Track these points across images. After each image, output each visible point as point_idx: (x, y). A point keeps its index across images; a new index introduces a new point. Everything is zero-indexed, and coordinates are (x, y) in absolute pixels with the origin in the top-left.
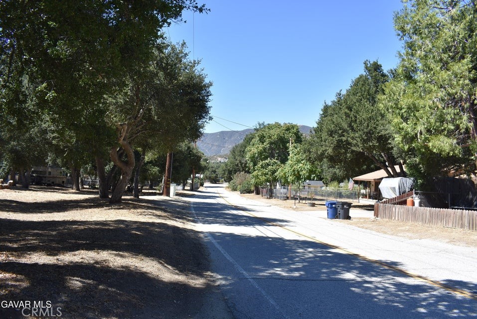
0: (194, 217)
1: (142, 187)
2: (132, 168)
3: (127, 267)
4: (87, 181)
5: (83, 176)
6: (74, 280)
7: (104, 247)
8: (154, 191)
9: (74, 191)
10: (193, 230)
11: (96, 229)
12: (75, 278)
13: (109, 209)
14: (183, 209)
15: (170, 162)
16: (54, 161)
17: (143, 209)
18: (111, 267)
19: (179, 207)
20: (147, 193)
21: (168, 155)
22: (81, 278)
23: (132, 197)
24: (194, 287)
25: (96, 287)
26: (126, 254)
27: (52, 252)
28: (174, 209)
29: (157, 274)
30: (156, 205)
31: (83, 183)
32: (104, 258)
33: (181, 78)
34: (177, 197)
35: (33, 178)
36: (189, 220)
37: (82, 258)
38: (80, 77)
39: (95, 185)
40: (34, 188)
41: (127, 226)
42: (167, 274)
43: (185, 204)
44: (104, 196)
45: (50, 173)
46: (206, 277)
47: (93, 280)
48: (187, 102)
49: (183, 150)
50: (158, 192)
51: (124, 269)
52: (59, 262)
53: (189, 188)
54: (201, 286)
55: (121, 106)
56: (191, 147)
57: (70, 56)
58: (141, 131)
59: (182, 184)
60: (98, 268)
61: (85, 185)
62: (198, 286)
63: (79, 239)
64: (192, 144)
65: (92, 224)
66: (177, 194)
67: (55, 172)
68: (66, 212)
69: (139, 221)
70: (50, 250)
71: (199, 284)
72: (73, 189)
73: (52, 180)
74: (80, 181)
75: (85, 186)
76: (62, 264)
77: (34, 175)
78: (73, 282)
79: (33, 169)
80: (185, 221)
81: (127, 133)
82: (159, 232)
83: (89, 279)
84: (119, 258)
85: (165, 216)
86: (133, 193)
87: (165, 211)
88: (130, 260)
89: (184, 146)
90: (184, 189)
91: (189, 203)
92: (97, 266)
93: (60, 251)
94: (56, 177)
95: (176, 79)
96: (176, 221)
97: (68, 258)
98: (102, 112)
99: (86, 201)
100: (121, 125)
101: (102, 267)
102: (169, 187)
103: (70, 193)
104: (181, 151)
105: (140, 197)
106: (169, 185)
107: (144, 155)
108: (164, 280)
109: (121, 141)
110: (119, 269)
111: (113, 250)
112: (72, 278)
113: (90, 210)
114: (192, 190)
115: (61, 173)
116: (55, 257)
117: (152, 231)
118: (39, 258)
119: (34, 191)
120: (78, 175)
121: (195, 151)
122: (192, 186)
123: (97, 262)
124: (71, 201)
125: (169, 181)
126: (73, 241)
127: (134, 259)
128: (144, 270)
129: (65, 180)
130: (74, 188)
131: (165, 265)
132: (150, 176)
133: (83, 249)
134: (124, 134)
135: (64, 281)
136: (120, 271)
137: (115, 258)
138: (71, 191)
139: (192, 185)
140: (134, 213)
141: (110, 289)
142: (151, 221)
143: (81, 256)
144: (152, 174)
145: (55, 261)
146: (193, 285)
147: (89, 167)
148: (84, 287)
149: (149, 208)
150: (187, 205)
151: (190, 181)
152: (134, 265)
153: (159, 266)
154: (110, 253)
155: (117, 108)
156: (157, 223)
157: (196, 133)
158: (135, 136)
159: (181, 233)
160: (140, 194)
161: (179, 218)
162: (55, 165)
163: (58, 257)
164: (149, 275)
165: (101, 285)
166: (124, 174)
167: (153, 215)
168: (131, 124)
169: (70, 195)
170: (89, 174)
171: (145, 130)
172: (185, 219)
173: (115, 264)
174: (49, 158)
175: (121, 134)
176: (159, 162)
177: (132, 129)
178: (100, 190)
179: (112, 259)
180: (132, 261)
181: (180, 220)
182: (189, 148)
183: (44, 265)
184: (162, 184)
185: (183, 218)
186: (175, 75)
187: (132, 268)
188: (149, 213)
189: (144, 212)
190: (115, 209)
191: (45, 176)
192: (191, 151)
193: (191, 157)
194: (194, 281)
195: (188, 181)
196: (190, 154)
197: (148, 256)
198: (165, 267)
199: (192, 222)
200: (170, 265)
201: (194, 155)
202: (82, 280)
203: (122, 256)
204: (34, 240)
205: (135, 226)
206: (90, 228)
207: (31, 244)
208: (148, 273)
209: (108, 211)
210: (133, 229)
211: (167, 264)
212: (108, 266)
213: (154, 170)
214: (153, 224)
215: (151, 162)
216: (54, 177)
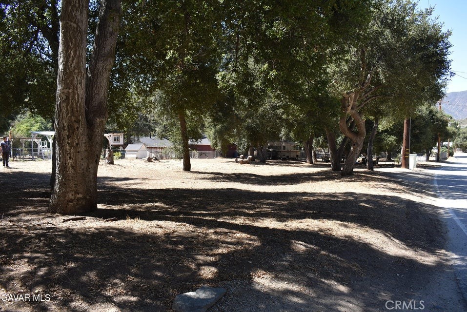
0: (435, 191)
1: (378, 159)
2: (363, 138)
3: (350, 237)
4: (321, 154)
5: (316, 149)
6: (298, 244)
7: (329, 217)
8: (391, 163)
9: (307, 164)
10: (431, 205)
11: (324, 201)
12: (299, 242)
13: (340, 182)
14: (424, 182)
15: (408, 130)
16: (287, 135)
17: (376, 181)
18: (333, 235)
19: (419, 180)
20: (384, 165)
21: (405, 121)
22: (305, 242)
23: (366, 170)
24: (422, 264)
25: (318, 252)
26: (351, 224)
27: (281, 218)
28: (412, 182)
29: (382, 246)
30: (392, 178)
31: (316, 156)
32: (329, 227)
33: (411, 33)
34: (419, 169)
35: (270, 153)
36: (429, 195)
37: (307, 226)
38: (297, 52)
39: (328, 158)
40: (271, 162)
41: (356, 198)
42: (393, 248)
43: (427, 177)
44: (336, 168)
45: (284, 147)
46: (439, 255)
47: (316, 245)
48: (421, 59)
49: (424, 115)
50: (396, 163)
51: (347, 239)
52: (287, 228)
53: (434, 159)
54: (430, 264)
55: (346, 73)
56: (434, 110)
57: (286, 33)
58: (371, 98)
59: (426, 155)
60: (321, 236)
61: (319, 158)
62: (426, 263)
63: (307, 208)
64: (436, 107)
65: (320, 196)
66: (419, 166)
67: (289, 147)
68: (298, 185)
69: (370, 193)
70: (280, 217)
71: (428, 262)
72: (306, 162)
73: (287, 154)
74: (313, 154)
75: (318, 160)
76: (289, 230)
77: (271, 150)
78: (298, 245)
79: (269, 145)
80: (423, 195)
81: (354, 101)
82: (390, 205)
83: (313, 245)
84: (343, 228)
85: (399, 190)
86: (367, 165)
87: (401, 184)
88: (354, 231)
89: (425, 111)
90: (428, 160)
91: (432, 176)
92: (321, 233)
93: (288, 218)
94: (290, 152)
95: (405, 34)
96: (412, 194)
97: (294, 225)
98: (324, 83)
99: (318, 174)
100: (347, 93)
101: (325, 234)
102: (408, 158)
103: (304, 166)
104: (421, 117)
105: (375, 170)
106: (408, 155)
107: (377, 123)
108: (388, 253)
109: (349, 111)
110: (342, 238)
111: (338, 220)
112: (297, 242)
113: (320, 183)
114: (438, 161)
115: (295, 146)
116: (284, 223)
117: (383, 204)
118: (271, 223)
119: (270, 165)
120: (311, 148)
121: (439, 115)
122: (438, 156)
123: (321, 230)
124: (304, 174)
125: (408, 151)
126: (302, 211)
127: (358, 230)
128: (368, 241)
129: (299, 154)
130: (308, 161)
131: (392, 238)
132: (385, 146)
133: (309, 218)
134: (351, 103)
135: (290, 244)
136: (343, 239)
137: (339, 227)
138: (305, 164)
139: (438, 154)
140: (365, 186)
141: (331, 255)
142: (382, 194)
143: (306, 224)
144: (388, 144)
145: (283, 226)
146: (421, 262)
147: (321, 139)
148: (307, 251)
149: (382, 180)
150: (430, 177)
151: (435, 151)
152: (358, 236)
153: (385, 239)
154: (335, 223)
155: (342, 76)
156: (390, 197)
157: (437, 94)
158: (364, 104)
159: (417, 208)
160: (375, 166)
161: (417, 192)
162: (289, 139)
163: (286, 223)
164: (372, 246)
165: (323, 250)
166: (354, 145)
167: (387, 188)
168: (358, 92)
169: (303, 168)
170: (322, 146)
171: (375, 96)
172: (425, 193)
173: (339, 233)
174: (283, 133)
175: (348, 103)
176: (396, 131)
177: (360, 97)
178: (332, 163)
179: (336, 229)
180: (356, 231)
181: (418, 194)
182: (431, 112)
183: (274, 229)
184: (401, 155)
185: (421, 192)
186: (403, 30)
187: (356, 238)
188: (383, 186)
189: (377, 185)
190: (346, 181)
191: (280, 150)
192: (433, 115)
193: (434, 122)
194: (422, 258)
195: (433, 150)
196: (433, 119)
197: (373, 228)
198: (392, 240)
199: (432, 196)
200: (397, 239)
201: (438, 120)
202: (306, 244)
203: (346, 226)
204: (267, 208)
205: (364, 198)
206: (319, 199)
207: (264, 211)
208: (371, 244)
209: (339, 183)
210: (362, 202)
211: (394, 237)
212: (331, 234)
213: (390, 139)
214: (385, 197)
215: (386, 131)
216: (288, 152)
